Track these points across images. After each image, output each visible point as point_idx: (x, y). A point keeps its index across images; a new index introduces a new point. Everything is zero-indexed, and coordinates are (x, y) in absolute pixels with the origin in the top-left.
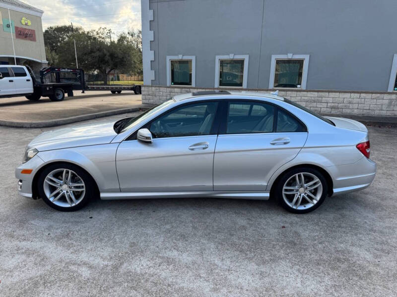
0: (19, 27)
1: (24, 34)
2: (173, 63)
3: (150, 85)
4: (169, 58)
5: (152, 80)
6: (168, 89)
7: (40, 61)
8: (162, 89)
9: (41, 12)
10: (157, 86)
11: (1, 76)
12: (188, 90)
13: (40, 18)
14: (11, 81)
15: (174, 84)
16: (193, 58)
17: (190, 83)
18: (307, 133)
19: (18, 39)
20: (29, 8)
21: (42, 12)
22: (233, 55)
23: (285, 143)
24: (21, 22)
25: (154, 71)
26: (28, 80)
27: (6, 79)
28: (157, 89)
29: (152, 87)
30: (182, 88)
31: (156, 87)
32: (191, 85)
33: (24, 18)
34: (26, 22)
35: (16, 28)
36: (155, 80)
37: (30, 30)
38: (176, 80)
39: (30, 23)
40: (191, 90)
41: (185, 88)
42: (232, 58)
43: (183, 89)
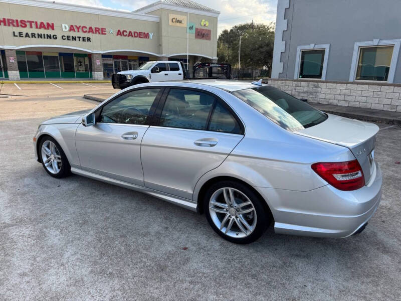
0: (199, 28)
1: (202, 34)
2: (304, 53)
3: (277, 78)
4: (300, 48)
5: (280, 73)
6: (294, 82)
7: (211, 58)
8: (288, 83)
9: (217, 13)
10: (284, 79)
11: (158, 70)
12: (316, 83)
13: (217, 18)
14: (166, 75)
15: (302, 77)
16: (327, 47)
17: (320, 76)
18: (243, 136)
19: (196, 39)
20: (209, 10)
21: (219, 13)
22: (378, 40)
23: (212, 146)
24: (201, 24)
25: (282, 63)
26: (180, 74)
27: (163, 73)
28: (283, 83)
29: (278, 80)
30: (310, 81)
31: (282, 80)
32: (321, 78)
33: (203, 20)
34: (205, 23)
35: (197, 29)
36: (283, 73)
37: (206, 30)
38: (304, 73)
39: (207, 24)
40: (319, 84)
41: (313, 81)
42: (376, 44)
43: (310, 83)
